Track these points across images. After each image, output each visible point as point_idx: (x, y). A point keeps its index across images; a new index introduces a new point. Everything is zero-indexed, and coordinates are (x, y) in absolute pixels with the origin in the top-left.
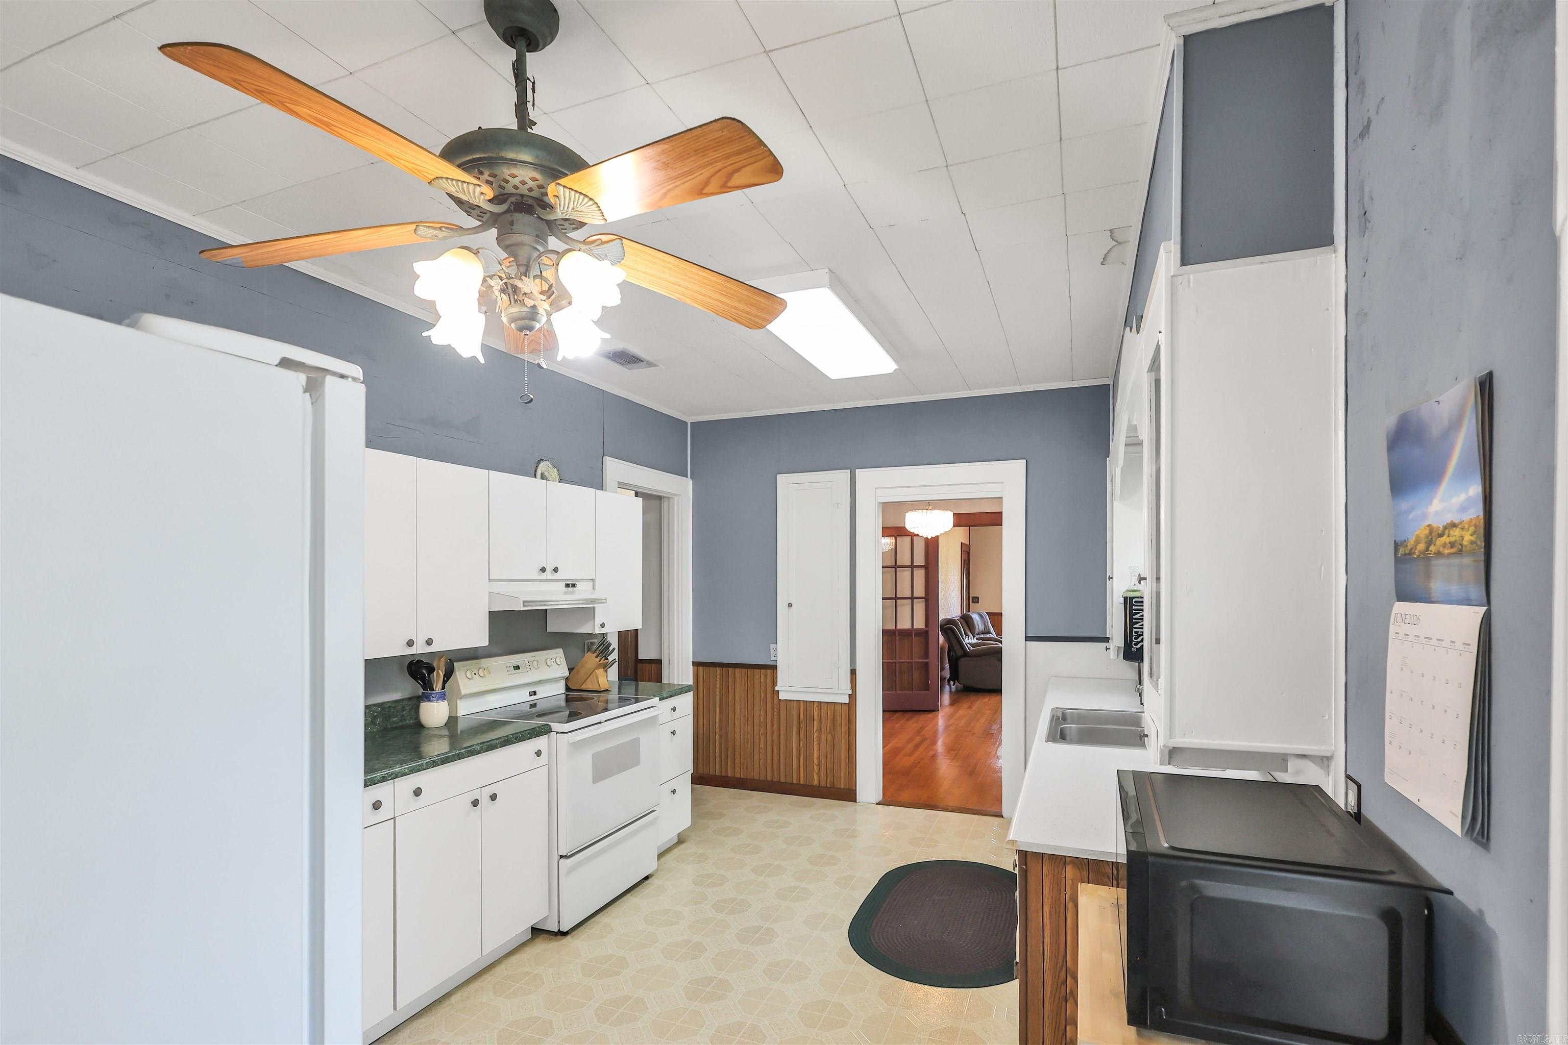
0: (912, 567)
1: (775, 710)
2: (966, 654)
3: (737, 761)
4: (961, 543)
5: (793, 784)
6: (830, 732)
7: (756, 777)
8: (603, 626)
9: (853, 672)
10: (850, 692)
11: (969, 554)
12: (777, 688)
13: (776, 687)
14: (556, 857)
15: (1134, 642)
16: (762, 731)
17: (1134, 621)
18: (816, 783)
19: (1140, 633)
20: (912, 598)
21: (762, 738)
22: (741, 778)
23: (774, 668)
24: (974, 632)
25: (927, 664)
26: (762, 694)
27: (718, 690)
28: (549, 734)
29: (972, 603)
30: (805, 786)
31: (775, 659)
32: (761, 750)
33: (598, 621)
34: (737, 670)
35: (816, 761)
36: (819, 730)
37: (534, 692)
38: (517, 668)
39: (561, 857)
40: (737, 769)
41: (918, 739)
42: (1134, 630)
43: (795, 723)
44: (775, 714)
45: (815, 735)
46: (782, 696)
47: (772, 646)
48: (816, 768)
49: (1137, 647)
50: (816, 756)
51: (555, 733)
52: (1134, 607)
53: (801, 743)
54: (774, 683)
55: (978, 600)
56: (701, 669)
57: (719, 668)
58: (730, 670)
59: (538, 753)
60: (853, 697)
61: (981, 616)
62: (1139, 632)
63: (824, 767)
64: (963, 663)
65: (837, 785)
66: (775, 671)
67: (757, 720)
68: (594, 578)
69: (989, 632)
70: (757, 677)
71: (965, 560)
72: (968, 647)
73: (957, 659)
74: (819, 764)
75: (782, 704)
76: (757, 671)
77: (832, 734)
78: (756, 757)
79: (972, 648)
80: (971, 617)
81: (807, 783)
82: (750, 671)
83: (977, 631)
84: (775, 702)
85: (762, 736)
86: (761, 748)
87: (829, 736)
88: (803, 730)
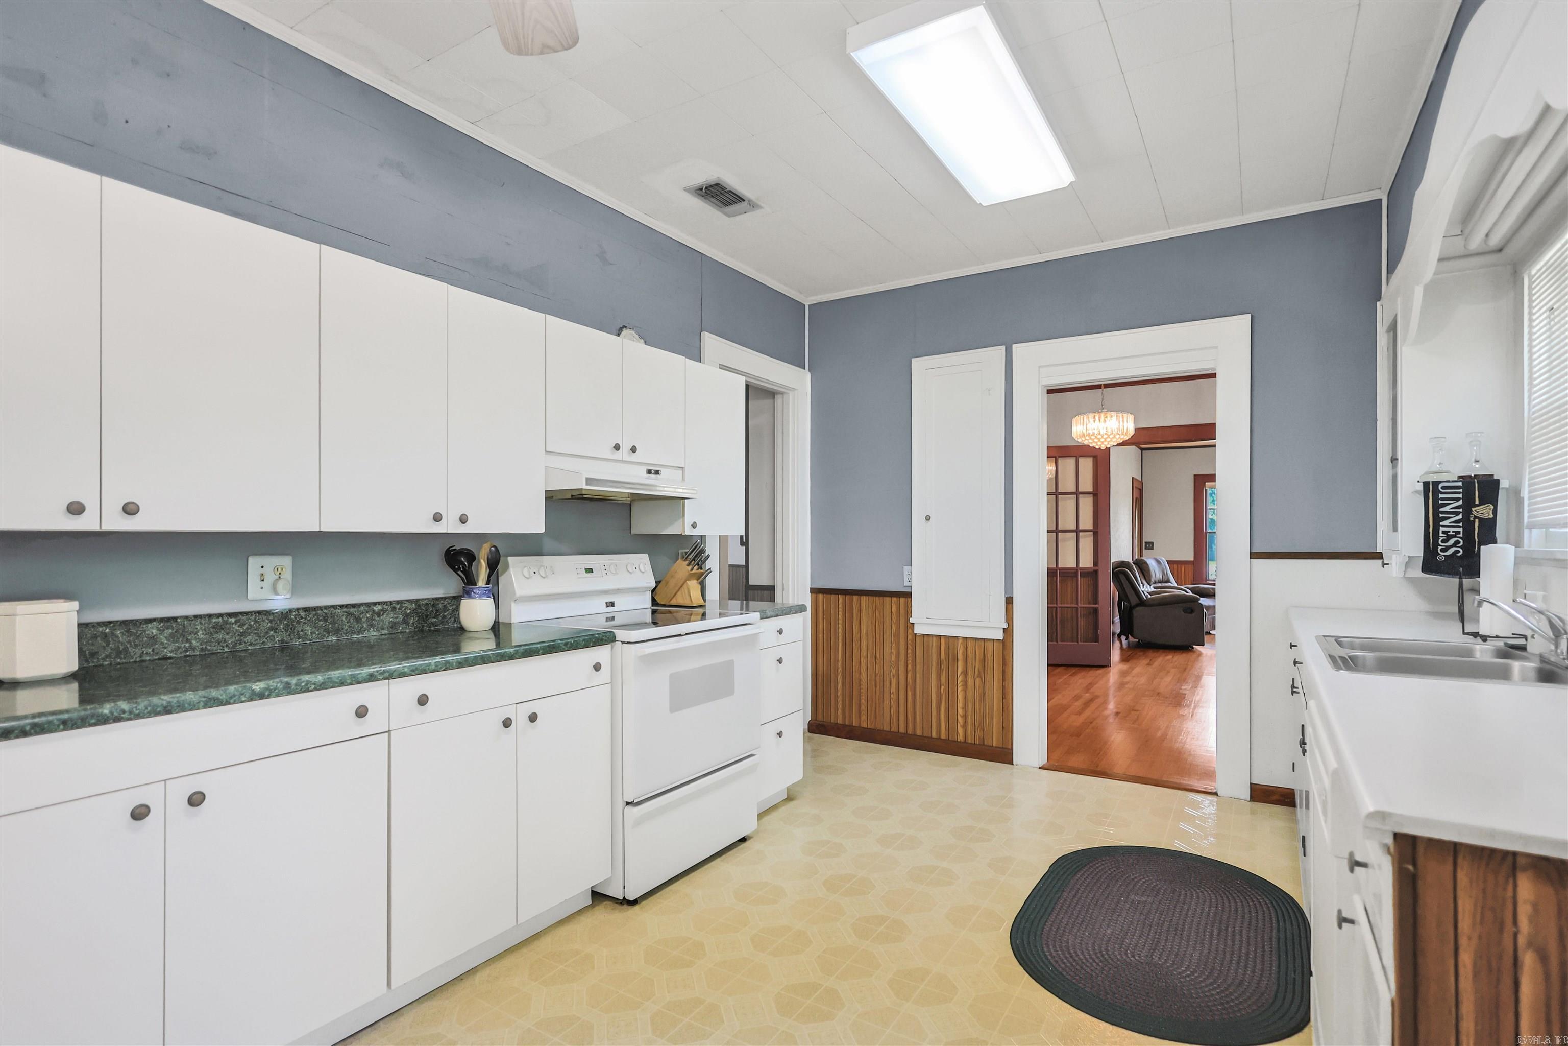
0: (1077, 493)
1: (910, 646)
2: (1142, 603)
3: (863, 707)
4: (1133, 478)
5: (931, 738)
6: (979, 676)
7: (886, 728)
8: (694, 526)
9: (1009, 601)
10: (1005, 626)
11: (1141, 491)
12: (911, 620)
13: (910, 619)
14: (620, 804)
15: (1440, 548)
16: (894, 672)
17: (1441, 515)
18: (960, 738)
19: (1451, 533)
20: (1077, 531)
21: (894, 681)
22: (867, 728)
23: (908, 595)
24: (1150, 580)
25: (1096, 611)
26: (894, 628)
27: (840, 622)
28: (613, 643)
29: (1145, 549)
30: (946, 741)
31: (909, 584)
32: (892, 696)
33: (688, 520)
34: (864, 599)
35: (960, 711)
36: (965, 673)
37: (611, 602)
38: (590, 571)
39: (628, 803)
40: (863, 717)
41: (1087, 696)
42: (1442, 529)
43: (934, 663)
44: (910, 651)
45: (960, 679)
46: (918, 630)
47: (906, 569)
48: (960, 720)
49: (1447, 553)
50: (960, 705)
51: (621, 643)
52: (1441, 496)
53: (942, 688)
54: (908, 613)
55: (1153, 545)
56: (820, 596)
57: (842, 596)
58: (855, 598)
59: (597, 667)
60: (1008, 631)
61: (1158, 562)
62: (1449, 532)
63: (971, 718)
64: (1138, 612)
65: (988, 742)
66: (910, 599)
67: (887, 658)
68: (684, 466)
69: (1168, 581)
70: (887, 606)
71: (1137, 498)
72: (1145, 594)
73: (1131, 608)
74: (965, 716)
75: (918, 640)
76: (887, 599)
77: (982, 679)
78: (886, 703)
79: (1149, 596)
80: (1146, 563)
81: (950, 738)
82: (878, 600)
83: (1153, 580)
84: (910, 637)
85: (894, 678)
86: (893, 693)
87: (978, 680)
88: (944, 672)
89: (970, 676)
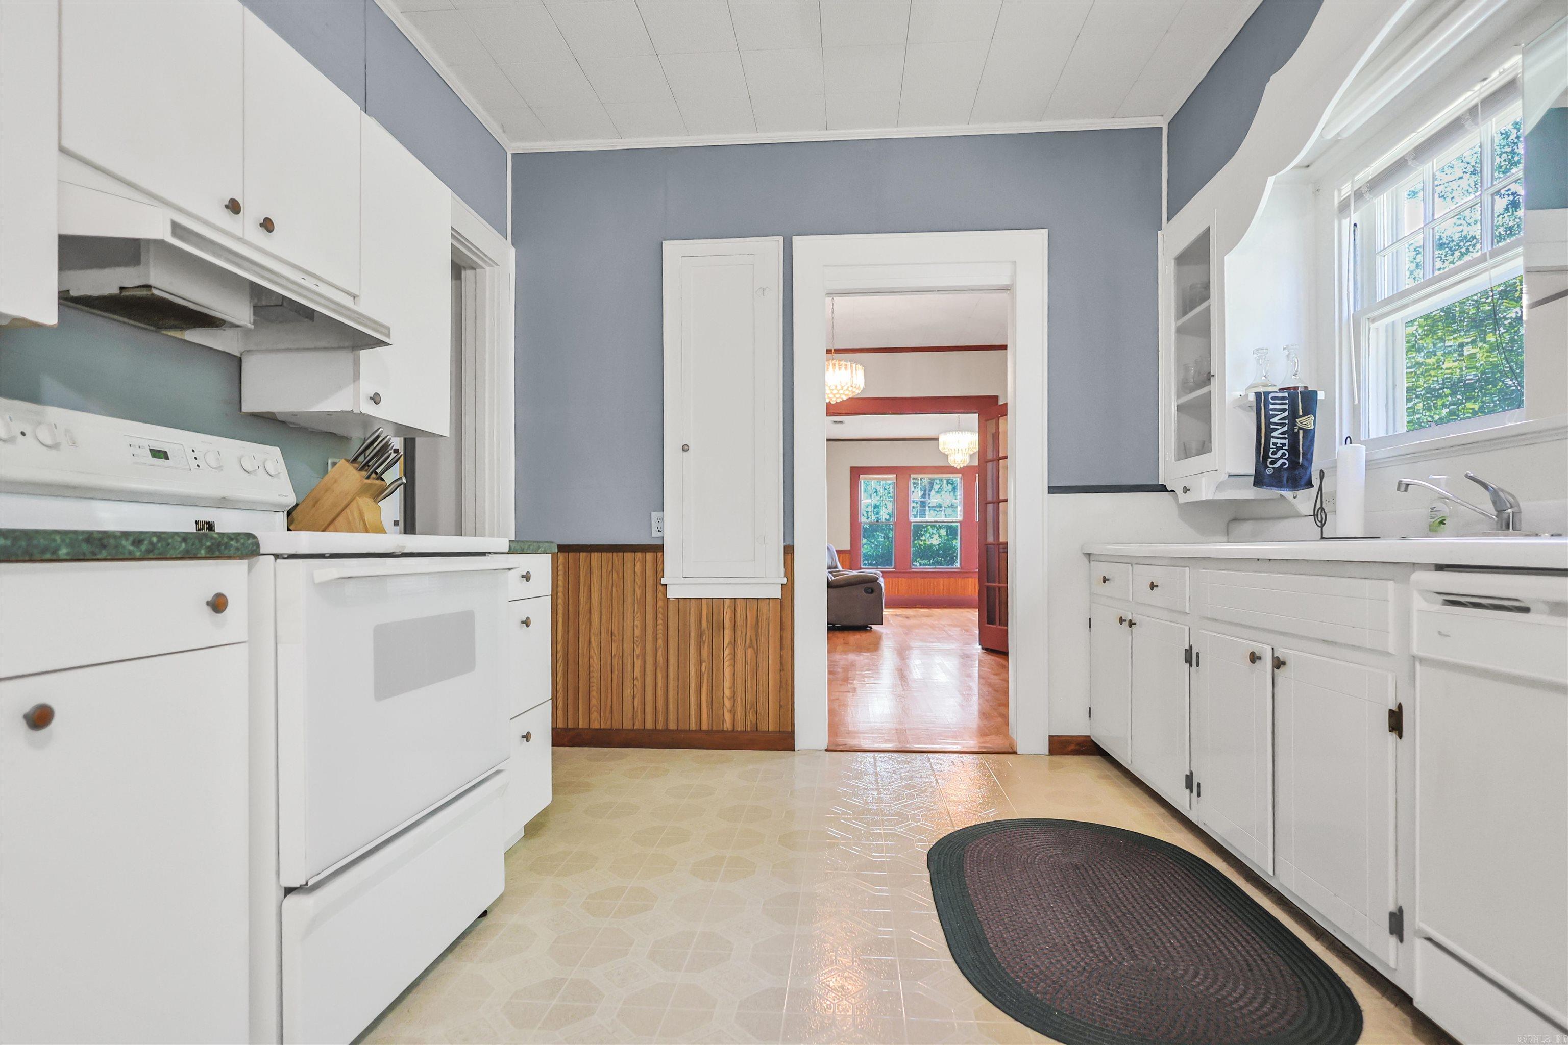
1: (660, 616)
3: (594, 701)
5: (689, 731)
6: (751, 646)
7: (627, 725)
8: (376, 399)
9: (789, 550)
10: (784, 581)
12: (663, 581)
13: (662, 579)
14: (272, 895)
15: (1270, 460)
16: (638, 651)
17: (1272, 426)
18: (728, 726)
19: (1278, 445)
21: (638, 663)
22: (600, 729)
23: (658, 549)
26: (638, 592)
27: (560, 589)
28: (255, 559)
30: (710, 732)
31: (660, 534)
32: (636, 682)
33: (367, 387)
34: (595, 556)
35: (727, 692)
36: (734, 643)
38: (162, 455)
39: (289, 891)
40: (595, 715)
42: (1273, 440)
43: (693, 634)
44: (660, 622)
45: (727, 652)
46: (672, 593)
47: (655, 515)
48: (728, 703)
49: (1276, 466)
50: (727, 684)
51: (272, 557)
52: (1271, 407)
53: (704, 665)
54: (659, 571)
57: (563, 554)
58: (583, 555)
59: (218, 604)
60: (788, 588)
62: (1277, 443)
63: (741, 699)
65: (762, 727)
66: (660, 554)
67: (628, 633)
68: (358, 294)
70: (629, 565)
74: (733, 698)
75: (671, 606)
76: (629, 556)
77: (754, 649)
78: (628, 692)
81: (714, 728)
82: (617, 556)
84: (660, 603)
85: (638, 659)
86: (636, 678)
87: (749, 651)
88: (706, 644)
89: (740, 647)
